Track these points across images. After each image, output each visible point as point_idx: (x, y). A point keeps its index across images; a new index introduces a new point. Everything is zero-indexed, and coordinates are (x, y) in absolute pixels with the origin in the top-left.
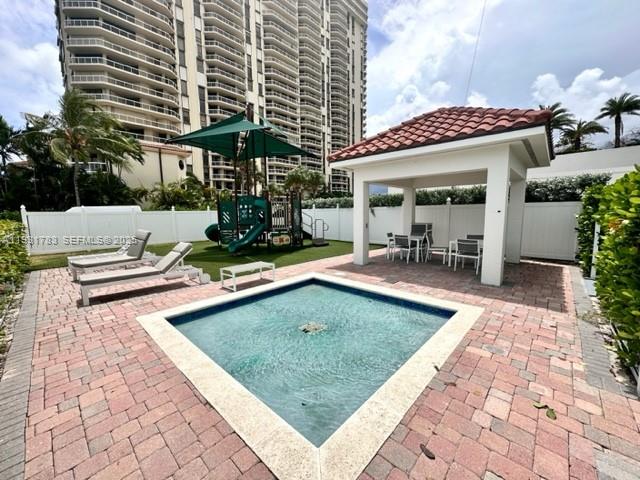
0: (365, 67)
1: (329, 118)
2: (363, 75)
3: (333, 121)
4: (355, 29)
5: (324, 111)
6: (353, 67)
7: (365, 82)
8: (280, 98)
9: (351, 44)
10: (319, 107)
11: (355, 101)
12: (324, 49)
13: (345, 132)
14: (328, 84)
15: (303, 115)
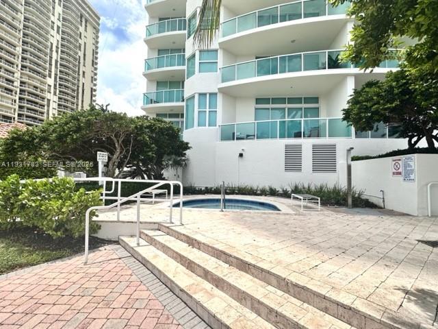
0: (97, 58)
1: (55, 88)
2: (94, 63)
3: (60, 92)
4: (88, 28)
5: (51, 81)
6: (85, 55)
7: (96, 69)
8: (6, 66)
9: (83, 37)
10: (45, 77)
11: (85, 81)
12: (54, 33)
13: (73, 103)
14: (56, 61)
15: (23, 80)
